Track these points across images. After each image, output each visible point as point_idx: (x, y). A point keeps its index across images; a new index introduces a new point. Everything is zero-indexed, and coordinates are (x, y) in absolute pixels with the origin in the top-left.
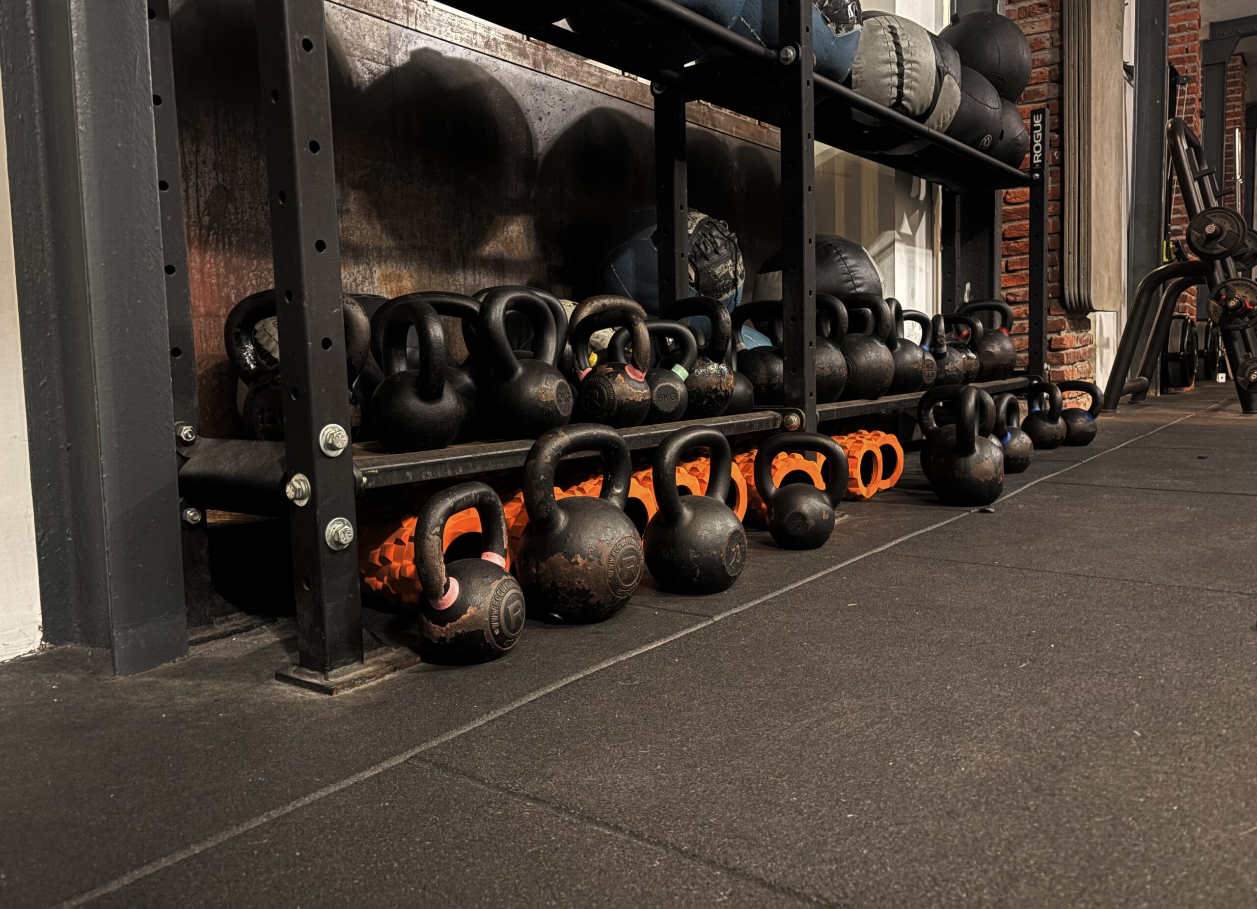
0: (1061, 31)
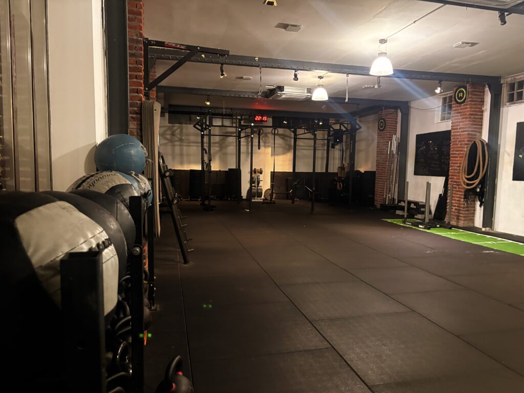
0: (141, 130)
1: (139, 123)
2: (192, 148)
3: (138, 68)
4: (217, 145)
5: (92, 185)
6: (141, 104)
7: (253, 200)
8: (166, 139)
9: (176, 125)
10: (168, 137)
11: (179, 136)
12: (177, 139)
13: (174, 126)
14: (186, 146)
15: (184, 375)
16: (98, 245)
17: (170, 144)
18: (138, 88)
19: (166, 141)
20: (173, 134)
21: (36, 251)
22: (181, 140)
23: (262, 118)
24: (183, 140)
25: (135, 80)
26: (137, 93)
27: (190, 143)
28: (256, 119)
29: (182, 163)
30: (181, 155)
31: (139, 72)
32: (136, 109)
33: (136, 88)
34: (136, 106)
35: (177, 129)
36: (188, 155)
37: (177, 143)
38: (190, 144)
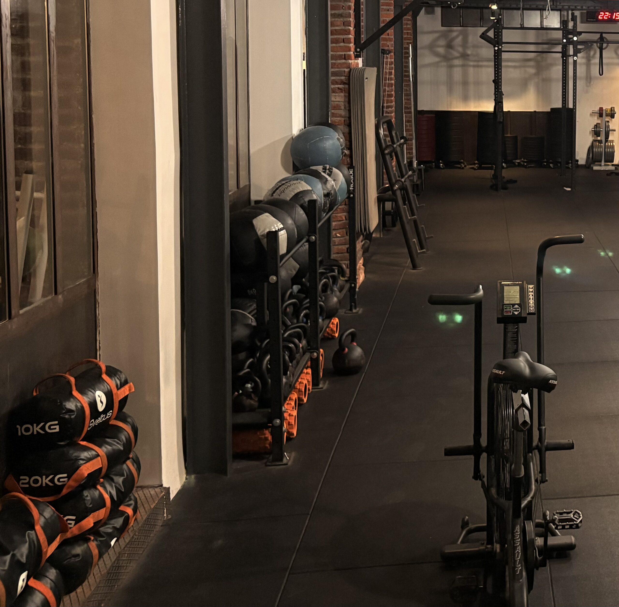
1: (347, 94)
2: (484, 69)
3: (345, 30)
4: (532, 63)
5: (282, 191)
6: (350, 72)
7: (595, 168)
8: (437, 54)
9: (455, 28)
10: (441, 50)
11: (460, 49)
12: (456, 54)
13: (451, 31)
14: (474, 66)
15: (358, 345)
16: (278, 229)
17: (444, 64)
18: (346, 53)
19: (437, 59)
20: (449, 46)
21: (259, 230)
22: (464, 56)
23: (612, 16)
24: (468, 55)
25: (342, 44)
26: (345, 59)
27: (482, 61)
28: (600, 18)
29: (466, 98)
30: (465, 83)
31: (347, 34)
32: (343, 78)
33: (343, 53)
34: (344, 75)
35: (457, 36)
36: (477, 83)
37: (457, 62)
38: (481, 63)
